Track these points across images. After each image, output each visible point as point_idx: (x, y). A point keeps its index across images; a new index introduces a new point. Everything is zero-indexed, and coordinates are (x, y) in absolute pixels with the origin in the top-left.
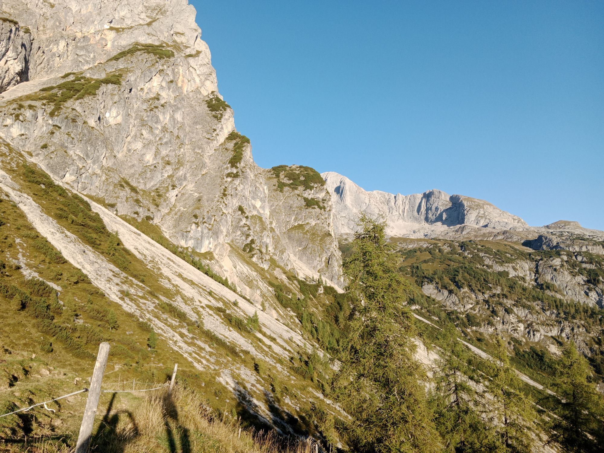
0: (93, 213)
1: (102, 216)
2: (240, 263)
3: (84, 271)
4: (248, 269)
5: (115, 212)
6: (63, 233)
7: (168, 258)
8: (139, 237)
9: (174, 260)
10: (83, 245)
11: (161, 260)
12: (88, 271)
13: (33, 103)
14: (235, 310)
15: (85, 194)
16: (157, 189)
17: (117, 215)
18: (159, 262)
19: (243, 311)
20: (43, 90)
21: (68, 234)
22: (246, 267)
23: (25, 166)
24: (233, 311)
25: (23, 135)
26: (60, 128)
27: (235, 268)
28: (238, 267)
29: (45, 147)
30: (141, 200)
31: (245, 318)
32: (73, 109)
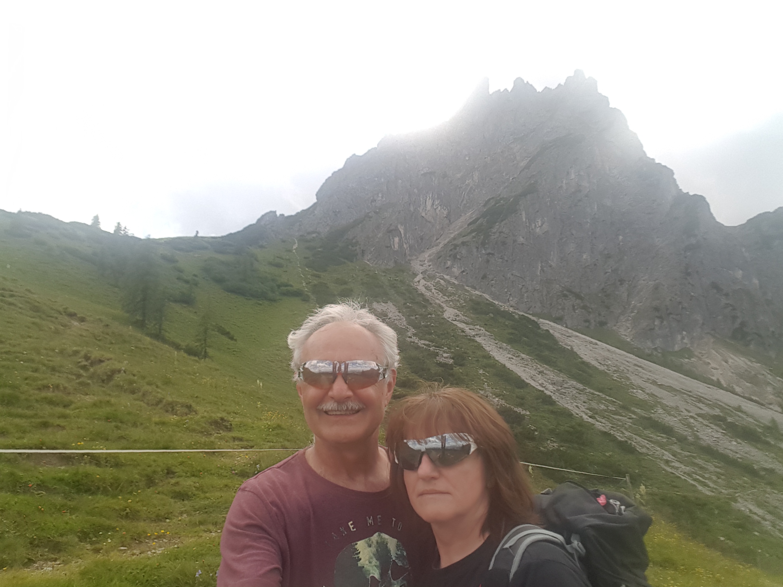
0: (543, 330)
1: (551, 331)
2: (732, 356)
3: (548, 393)
4: (745, 360)
5: (565, 326)
6: (519, 356)
7: (635, 365)
8: (596, 346)
9: (643, 366)
10: (541, 366)
11: (628, 368)
12: (551, 392)
13: (465, 239)
14: (739, 417)
15: (531, 313)
16: (603, 289)
17: (566, 327)
18: (625, 371)
19: (752, 417)
20: (470, 224)
21: (523, 356)
22: (742, 359)
23: (471, 300)
24: (737, 418)
25: (463, 272)
26: (493, 254)
27: (726, 362)
28: (730, 361)
29: (484, 277)
30: (588, 305)
31: (757, 425)
32: (500, 233)
